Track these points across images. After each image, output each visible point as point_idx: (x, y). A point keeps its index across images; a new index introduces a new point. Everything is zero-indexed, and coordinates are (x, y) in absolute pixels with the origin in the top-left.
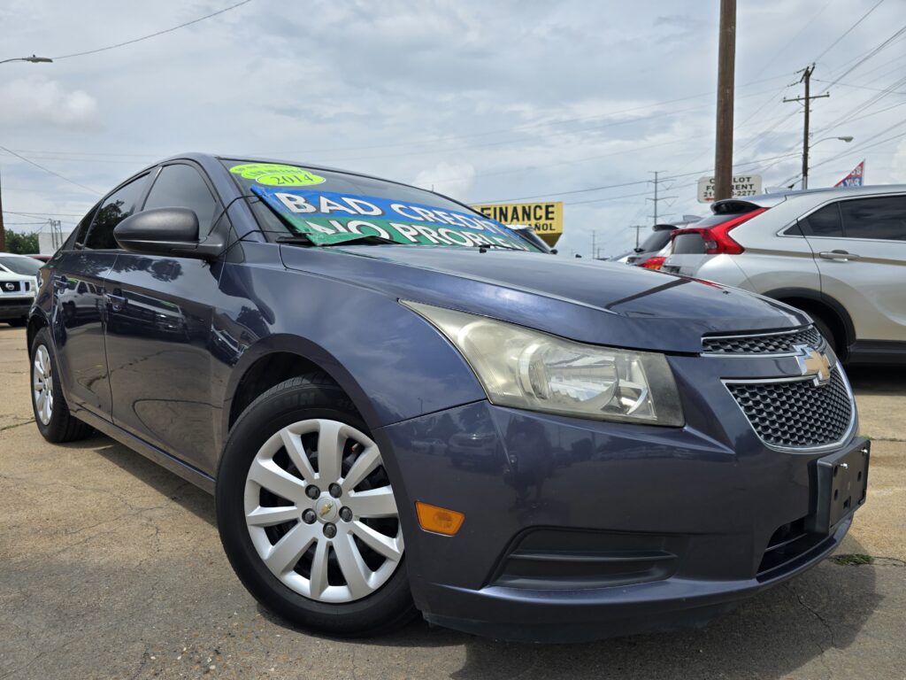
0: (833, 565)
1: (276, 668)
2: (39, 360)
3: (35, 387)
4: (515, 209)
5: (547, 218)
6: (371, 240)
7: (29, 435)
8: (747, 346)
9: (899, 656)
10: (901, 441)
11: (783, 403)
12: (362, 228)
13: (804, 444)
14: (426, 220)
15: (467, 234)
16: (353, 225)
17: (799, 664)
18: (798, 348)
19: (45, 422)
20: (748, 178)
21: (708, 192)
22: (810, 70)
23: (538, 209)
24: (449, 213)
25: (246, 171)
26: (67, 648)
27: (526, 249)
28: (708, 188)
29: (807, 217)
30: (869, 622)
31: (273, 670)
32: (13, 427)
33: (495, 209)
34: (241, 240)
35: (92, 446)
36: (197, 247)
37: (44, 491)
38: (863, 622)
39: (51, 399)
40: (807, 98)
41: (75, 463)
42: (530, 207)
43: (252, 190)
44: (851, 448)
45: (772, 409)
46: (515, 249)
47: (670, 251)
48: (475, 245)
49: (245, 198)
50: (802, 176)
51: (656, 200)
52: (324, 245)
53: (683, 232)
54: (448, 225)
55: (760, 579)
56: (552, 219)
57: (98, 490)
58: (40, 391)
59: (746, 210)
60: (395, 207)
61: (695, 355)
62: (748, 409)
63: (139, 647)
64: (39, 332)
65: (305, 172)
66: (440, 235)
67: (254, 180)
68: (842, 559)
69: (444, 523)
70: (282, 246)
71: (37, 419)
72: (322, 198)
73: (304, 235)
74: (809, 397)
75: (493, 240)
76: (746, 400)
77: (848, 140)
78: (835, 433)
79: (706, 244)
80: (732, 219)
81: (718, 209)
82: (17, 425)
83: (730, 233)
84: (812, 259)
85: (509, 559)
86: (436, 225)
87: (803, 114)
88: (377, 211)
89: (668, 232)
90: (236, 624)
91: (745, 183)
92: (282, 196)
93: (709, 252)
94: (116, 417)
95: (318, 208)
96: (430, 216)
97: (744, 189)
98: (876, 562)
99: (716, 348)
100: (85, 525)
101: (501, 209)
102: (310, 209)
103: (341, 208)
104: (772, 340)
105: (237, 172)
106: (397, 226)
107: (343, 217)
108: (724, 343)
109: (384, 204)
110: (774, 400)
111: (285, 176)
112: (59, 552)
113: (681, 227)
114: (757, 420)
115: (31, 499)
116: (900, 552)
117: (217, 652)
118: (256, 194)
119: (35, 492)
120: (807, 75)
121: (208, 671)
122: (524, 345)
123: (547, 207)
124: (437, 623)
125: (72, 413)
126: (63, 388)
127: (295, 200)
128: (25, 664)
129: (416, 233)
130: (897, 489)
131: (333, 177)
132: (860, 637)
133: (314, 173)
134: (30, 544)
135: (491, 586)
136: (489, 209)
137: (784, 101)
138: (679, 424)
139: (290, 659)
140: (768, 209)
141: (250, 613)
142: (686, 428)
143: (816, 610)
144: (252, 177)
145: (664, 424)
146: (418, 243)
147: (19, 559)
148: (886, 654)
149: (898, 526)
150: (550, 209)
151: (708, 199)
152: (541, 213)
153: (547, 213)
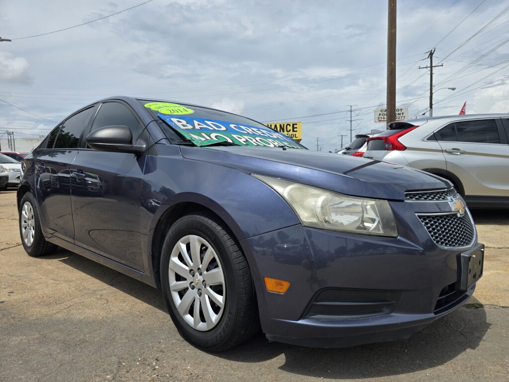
0: (465, 309)
1: (190, 366)
2: (25, 210)
3: (22, 226)
4: (276, 126)
5: (293, 131)
6: (225, 143)
7: (18, 253)
8: (425, 197)
9: (503, 350)
10: (491, 247)
11: (444, 225)
12: (218, 137)
13: (454, 246)
14: (248, 133)
15: (270, 140)
16: (213, 135)
17: (455, 356)
18: (449, 198)
19: (29, 245)
20: (401, 110)
21: (380, 117)
22: (433, 52)
23: (288, 126)
24: (259, 129)
25: (153, 106)
26: (75, 361)
27: (299, 148)
28: (380, 115)
29: (439, 131)
30: (486, 335)
31: (189, 367)
32: (8, 248)
34: (156, 143)
35: (57, 258)
36: (132, 147)
37: (36, 282)
38: (483, 335)
39: (34, 232)
40: (431, 67)
41: (50, 267)
42: (284, 125)
43: (158, 117)
44: (476, 248)
45: (439, 228)
46: (294, 148)
47: (366, 149)
48: (275, 146)
49: (156, 121)
50: (429, 108)
51: (351, 121)
52: (201, 146)
53: (373, 139)
54: (260, 136)
55: (435, 313)
56: (296, 131)
57: (67, 281)
58: (25, 228)
59: (406, 127)
60: (232, 126)
61: (402, 201)
62: (428, 228)
63: (114, 359)
64: (25, 195)
65: (183, 107)
66: (257, 141)
67: (158, 111)
68: (469, 306)
69: (279, 287)
70: (181, 147)
71: (24, 244)
72: (194, 121)
73: (190, 141)
74: (456, 222)
75: (283, 144)
76: (427, 224)
77: (453, 89)
78: (468, 240)
79: (386, 145)
80: (399, 132)
81: (391, 127)
82: (10, 248)
83: (399, 139)
84: (442, 153)
85: (313, 305)
86: (254, 135)
87: (429, 75)
88: (223, 128)
89: (363, 139)
90: (163, 346)
91: (399, 112)
92: (175, 120)
93: (388, 149)
94: (77, 240)
95: (194, 127)
96: (250, 131)
97: (399, 116)
98: (486, 306)
99: (411, 198)
100: (66, 300)
102: (190, 127)
103: (205, 126)
104: (437, 194)
105: (148, 107)
106: (235, 136)
107: (208, 132)
108: (415, 195)
109: (226, 125)
110: (440, 224)
111: (174, 109)
112: (55, 313)
113: (371, 136)
114: (432, 233)
115: (31, 287)
116: (497, 302)
117: (157, 360)
118: (161, 119)
119: (31, 283)
120: (431, 54)
121: (155, 369)
122: (318, 196)
123: (293, 125)
124: (274, 340)
125: (47, 239)
126: (41, 225)
127: (181, 122)
128: (54, 370)
129: (245, 140)
130: (491, 272)
131: (198, 110)
132: (481, 343)
133: (187, 108)
134: (38, 310)
135: (304, 319)
137: (419, 68)
138: (395, 235)
139: (197, 362)
140: (418, 126)
141: (170, 340)
142: (399, 237)
143: (459, 330)
144: (156, 110)
145: (388, 235)
146: (247, 145)
147: (34, 318)
148: (496, 350)
149: (494, 289)
150: (295, 126)
151: (380, 121)
152: (290, 128)
153: (293, 128)
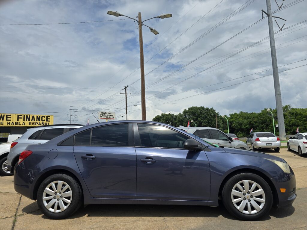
4: (33, 117)
5: (47, 121)
22: (126, 87)
23: (43, 117)
28: (101, 115)
33: (24, 116)
40: (126, 94)
42: (40, 116)
50: (126, 114)
51: (71, 115)
56: (49, 121)
58: (49, 200)
77: (136, 106)
91: (111, 114)
97: (111, 116)
101: (27, 116)
123: (47, 117)
126: (84, 194)
136: (22, 116)
150: (48, 118)
151: (101, 118)
152: (45, 119)
153: (47, 119)
